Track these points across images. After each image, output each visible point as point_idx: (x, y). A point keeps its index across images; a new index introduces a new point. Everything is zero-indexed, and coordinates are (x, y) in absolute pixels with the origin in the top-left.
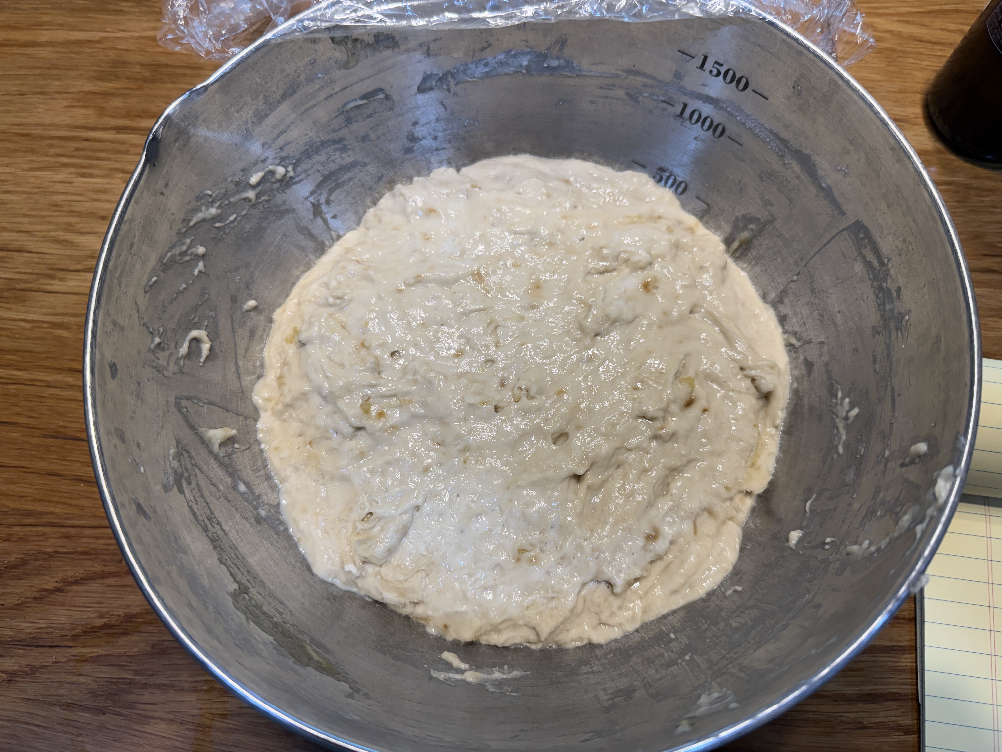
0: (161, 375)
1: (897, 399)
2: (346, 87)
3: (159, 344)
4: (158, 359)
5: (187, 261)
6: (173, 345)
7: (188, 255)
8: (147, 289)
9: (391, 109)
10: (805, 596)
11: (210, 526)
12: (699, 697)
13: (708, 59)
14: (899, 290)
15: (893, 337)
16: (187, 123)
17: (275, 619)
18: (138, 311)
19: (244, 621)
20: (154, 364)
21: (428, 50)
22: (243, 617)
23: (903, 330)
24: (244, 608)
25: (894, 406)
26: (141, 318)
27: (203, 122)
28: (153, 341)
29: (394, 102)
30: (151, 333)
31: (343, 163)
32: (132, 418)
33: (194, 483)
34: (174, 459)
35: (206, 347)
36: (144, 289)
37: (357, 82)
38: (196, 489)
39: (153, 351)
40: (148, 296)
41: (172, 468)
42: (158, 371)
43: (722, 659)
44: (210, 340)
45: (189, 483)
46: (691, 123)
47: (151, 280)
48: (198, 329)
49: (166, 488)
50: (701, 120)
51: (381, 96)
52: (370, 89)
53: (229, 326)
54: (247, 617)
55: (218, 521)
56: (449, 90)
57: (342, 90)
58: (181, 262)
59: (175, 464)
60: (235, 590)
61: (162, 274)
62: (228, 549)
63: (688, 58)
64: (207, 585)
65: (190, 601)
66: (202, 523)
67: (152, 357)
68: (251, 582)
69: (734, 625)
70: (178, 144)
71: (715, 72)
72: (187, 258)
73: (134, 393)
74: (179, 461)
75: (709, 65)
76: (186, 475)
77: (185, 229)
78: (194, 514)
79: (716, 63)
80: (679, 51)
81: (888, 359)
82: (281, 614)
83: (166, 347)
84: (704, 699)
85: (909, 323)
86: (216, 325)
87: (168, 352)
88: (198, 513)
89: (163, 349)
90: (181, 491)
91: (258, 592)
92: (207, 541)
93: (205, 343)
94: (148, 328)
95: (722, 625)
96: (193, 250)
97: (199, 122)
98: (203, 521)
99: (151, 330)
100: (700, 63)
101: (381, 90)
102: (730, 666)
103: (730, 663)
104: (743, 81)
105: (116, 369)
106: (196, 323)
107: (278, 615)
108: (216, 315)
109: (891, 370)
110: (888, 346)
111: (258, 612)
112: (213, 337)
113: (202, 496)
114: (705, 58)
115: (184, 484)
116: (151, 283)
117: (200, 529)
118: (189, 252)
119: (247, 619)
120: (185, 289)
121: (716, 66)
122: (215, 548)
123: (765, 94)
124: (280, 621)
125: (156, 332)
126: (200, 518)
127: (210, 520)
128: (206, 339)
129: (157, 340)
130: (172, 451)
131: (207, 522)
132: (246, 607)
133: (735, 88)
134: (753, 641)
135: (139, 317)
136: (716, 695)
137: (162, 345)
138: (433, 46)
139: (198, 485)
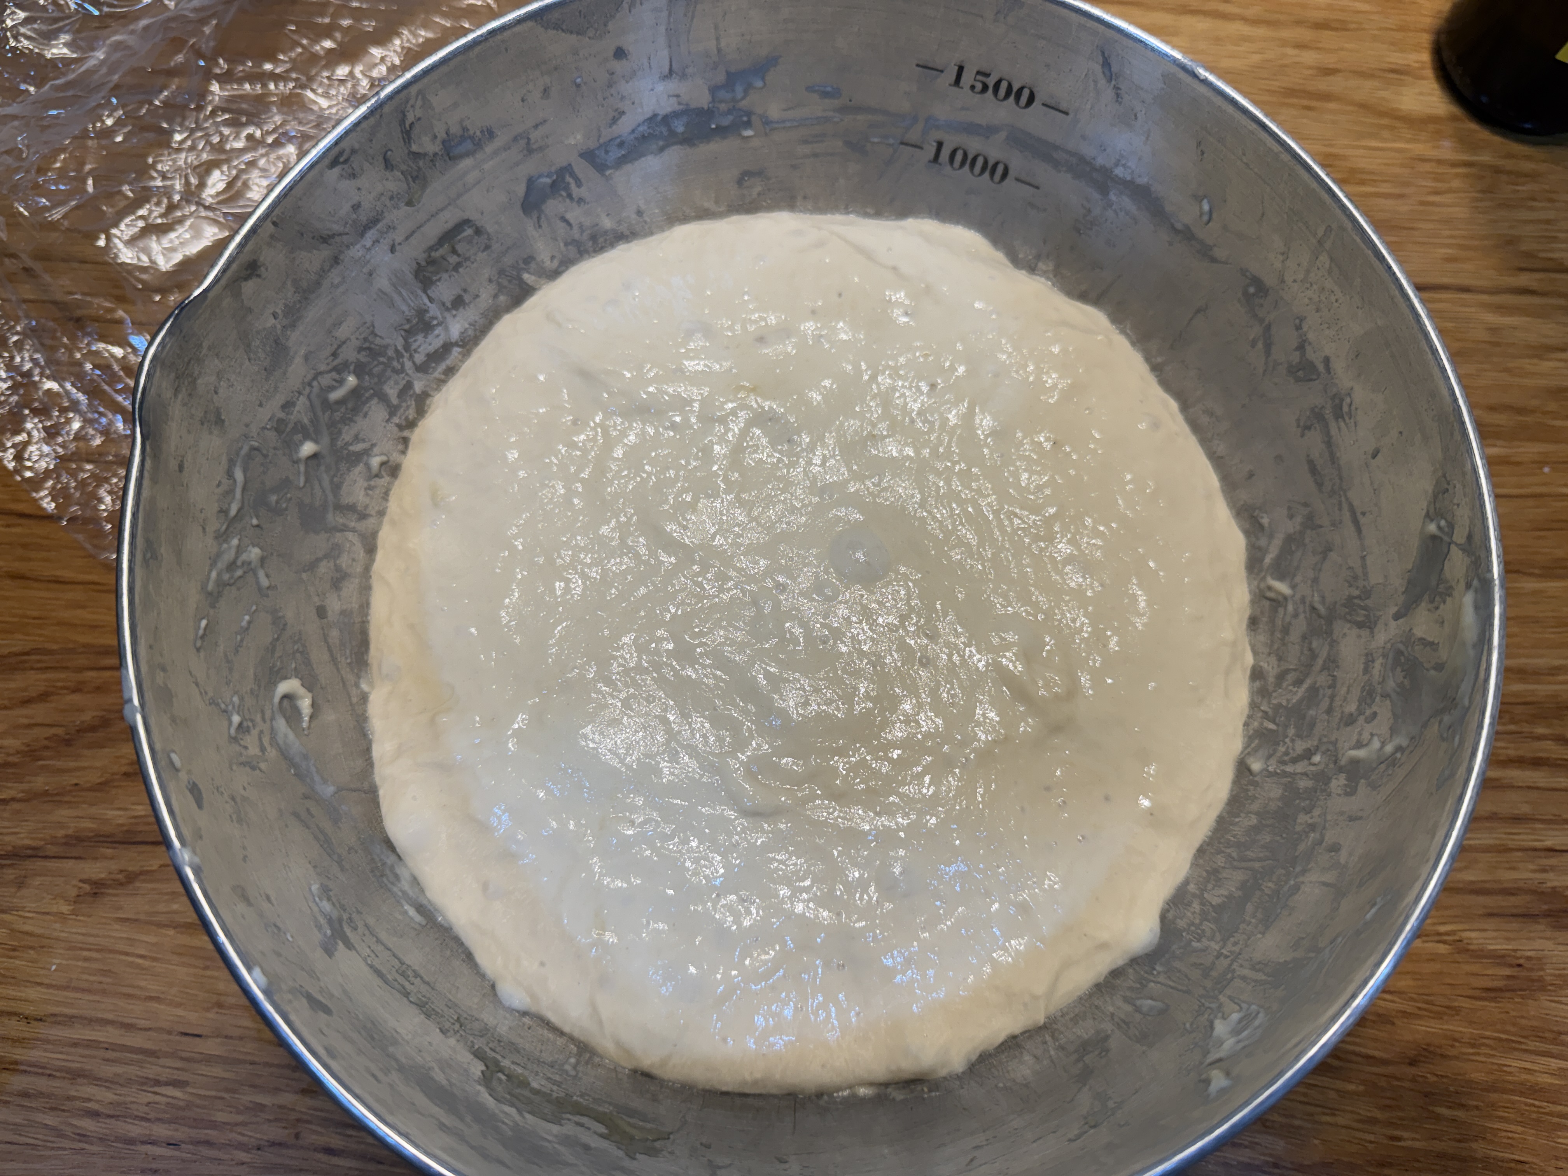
0: (258, 771)
1: (1362, 520)
2: (413, 232)
3: (240, 725)
4: (246, 748)
5: (240, 577)
6: (258, 718)
7: (238, 567)
8: (199, 644)
9: (487, 247)
10: (1307, 837)
11: (407, 984)
12: (1212, 1027)
13: (965, 70)
14: (1327, 361)
15: (1334, 431)
16: (186, 360)
17: (555, 1095)
18: (197, 684)
19: (518, 1118)
20: (243, 759)
21: (528, 143)
22: (512, 1111)
23: (1347, 418)
24: (508, 1097)
25: (1359, 530)
26: (203, 693)
27: (209, 348)
28: (230, 723)
29: (488, 234)
30: (225, 711)
31: (431, 349)
32: (245, 858)
33: (360, 924)
34: (321, 899)
35: (305, 704)
36: (195, 644)
37: (429, 220)
38: (367, 932)
39: (234, 740)
40: (202, 654)
41: (324, 915)
42: (253, 768)
43: (1217, 957)
44: (310, 690)
45: (355, 929)
46: (954, 169)
47: (199, 627)
48: (286, 678)
49: (329, 951)
50: (969, 161)
51: (469, 232)
52: (449, 225)
53: (326, 657)
54: (518, 1109)
55: (414, 971)
56: (570, 196)
57: (407, 238)
58: (232, 581)
59: (326, 906)
60: (482, 1072)
61: (212, 612)
62: (446, 1009)
63: (935, 73)
64: (444, 1082)
65: (438, 1119)
66: (397, 986)
67: (238, 748)
68: (498, 1049)
69: (1215, 901)
70: (180, 397)
71: (979, 86)
72: (239, 573)
73: (234, 817)
74: (329, 899)
75: (968, 78)
76: (345, 916)
77: (224, 527)
78: (379, 973)
79: (978, 73)
80: (918, 65)
81: (1333, 463)
82: (558, 1084)
83: (250, 724)
84: (1220, 1028)
85: (1353, 408)
86: (308, 663)
87: (255, 732)
88: (385, 972)
89: (248, 730)
90: (349, 945)
91: (513, 1063)
92: (414, 1010)
93: (302, 698)
94: (218, 705)
95: (1196, 906)
96: (244, 557)
97: (204, 351)
98: (396, 980)
99: (223, 706)
100: (954, 77)
101: (467, 222)
102: (1235, 966)
103: (1233, 961)
104: (1026, 93)
105: (199, 790)
106: (280, 669)
107: (555, 1088)
108: (304, 646)
109: (1341, 479)
110: (1329, 443)
111: (526, 1093)
112: (310, 685)
113: (379, 941)
114: (961, 69)
115: (347, 930)
116: (201, 632)
117: (398, 995)
118: (239, 563)
119: (519, 1111)
120: (249, 622)
121: (979, 77)
122: (428, 1016)
123: (1063, 106)
124: (563, 1095)
125: (230, 708)
126: (390, 977)
127: (403, 974)
128: (302, 691)
129: (236, 719)
130: (315, 888)
131: (401, 979)
132: (509, 1094)
133: (1015, 106)
134: (1253, 921)
135: (201, 693)
136: (1235, 1016)
137: (245, 724)
138: (535, 135)
139: (366, 925)
